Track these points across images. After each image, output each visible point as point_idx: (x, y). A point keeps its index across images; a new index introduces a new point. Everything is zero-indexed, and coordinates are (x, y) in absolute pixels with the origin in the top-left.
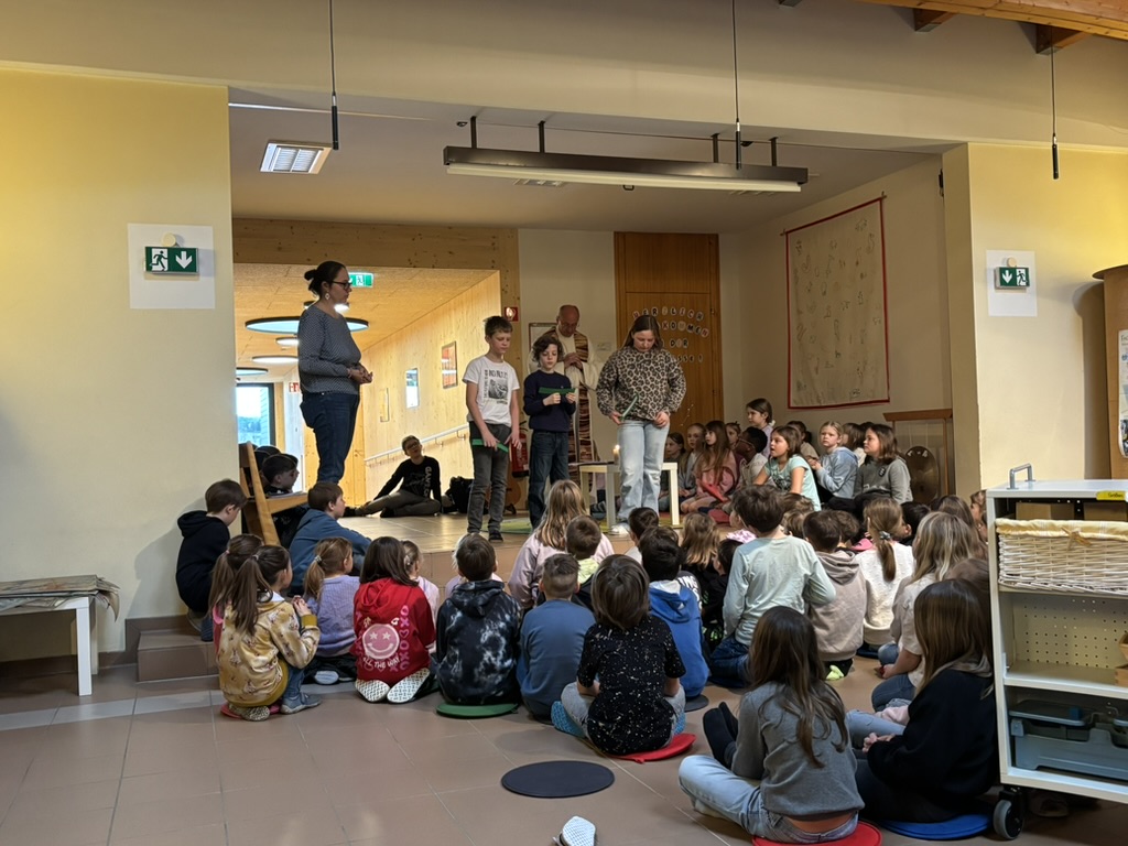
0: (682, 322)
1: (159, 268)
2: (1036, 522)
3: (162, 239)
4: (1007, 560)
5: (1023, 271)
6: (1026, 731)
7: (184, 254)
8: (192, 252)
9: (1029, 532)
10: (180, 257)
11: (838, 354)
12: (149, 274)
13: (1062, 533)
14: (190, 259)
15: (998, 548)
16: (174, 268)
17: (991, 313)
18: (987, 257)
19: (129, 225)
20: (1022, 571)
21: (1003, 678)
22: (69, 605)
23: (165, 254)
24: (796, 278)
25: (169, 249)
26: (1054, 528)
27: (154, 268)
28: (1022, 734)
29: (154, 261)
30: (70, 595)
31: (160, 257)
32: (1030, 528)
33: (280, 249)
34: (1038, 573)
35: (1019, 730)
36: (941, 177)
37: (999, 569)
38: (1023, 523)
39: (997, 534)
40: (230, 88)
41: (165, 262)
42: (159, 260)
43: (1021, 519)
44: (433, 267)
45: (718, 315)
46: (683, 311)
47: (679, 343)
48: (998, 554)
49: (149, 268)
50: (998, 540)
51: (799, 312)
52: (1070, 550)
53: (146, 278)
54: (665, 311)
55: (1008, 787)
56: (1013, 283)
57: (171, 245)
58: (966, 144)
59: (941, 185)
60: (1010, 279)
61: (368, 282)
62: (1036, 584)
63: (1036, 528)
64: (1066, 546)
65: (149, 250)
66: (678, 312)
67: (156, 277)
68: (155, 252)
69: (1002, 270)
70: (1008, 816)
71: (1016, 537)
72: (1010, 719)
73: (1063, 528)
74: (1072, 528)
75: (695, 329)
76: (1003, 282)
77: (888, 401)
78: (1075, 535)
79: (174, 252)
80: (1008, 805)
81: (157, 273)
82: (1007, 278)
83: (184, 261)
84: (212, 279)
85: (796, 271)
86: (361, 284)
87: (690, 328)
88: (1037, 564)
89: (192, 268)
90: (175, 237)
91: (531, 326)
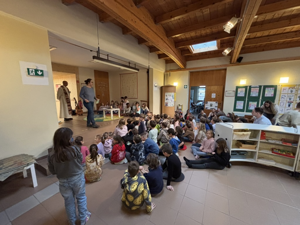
1: (32, 74)
3: (32, 66)
7: (39, 71)
8: (42, 71)
10: (38, 72)
11: (129, 92)
12: (29, 75)
14: (42, 73)
16: (37, 74)
17: (154, 90)
18: (154, 84)
19: (20, 61)
22: (28, 168)
23: (34, 70)
24: (122, 81)
25: (35, 70)
27: (31, 74)
29: (30, 72)
30: (28, 165)
31: (32, 71)
40: (48, 31)
41: (34, 73)
45: (109, 84)
49: (29, 74)
51: (122, 85)
53: (27, 76)
54: (102, 83)
57: (35, 68)
58: (153, 69)
65: (28, 69)
67: (31, 76)
68: (30, 70)
75: (106, 86)
76: (155, 87)
77: (137, 98)
83: (40, 73)
84: (47, 78)
85: (122, 80)
89: (42, 75)
90: (36, 66)
91: (81, 84)
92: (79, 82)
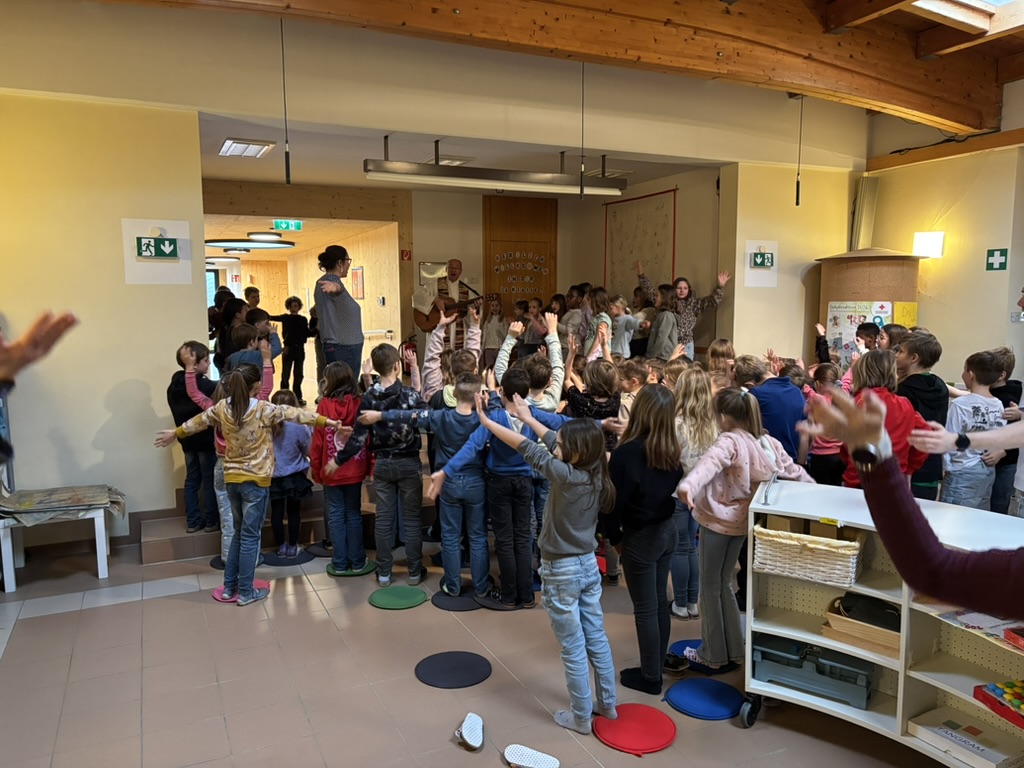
0: (530, 263)
1: (148, 253)
2: (780, 533)
3: (150, 232)
4: (759, 555)
5: (770, 256)
6: (763, 658)
7: (167, 243)
8: (173, 242)
9: (775, 539)
10: (164, 245)
12: (140, 258)
13: (796, 543)
14: (172, 247)
15: (754, 545)
16: (160, 253)
17: (746, 285)
18: (746, 245)
19: (123, 220)
20: (769, 562)
21: (751, 624)
22: (89, 515)
23: (152, 243)
25: (155, 239)
26: (791, 538)
27: (144, 254)
28: (760, 659)
29: (144, 248)
30: (90, 508)
31: (148, 245)
32: (776, 536)
34: (779, 564)
35: (759, 658)
36: (718, 182)
37: (754, 559)
38: (772, 532)
39: (754, 537)
40: (200, 113)
41: (152, 249)
42: (148, 247)
43: (770, 529)
44: (348, 219)
45: (555, 259)
46: (530, 256)
47: (527, 279)
48: (754, 549)
49: (140, 254)
50: (754, 540)
52: (801, 553)
53: (138, 261)
54: (518, 255)
55: (749, 694)
56: (762, 264)
57: (156, 235)
58: (737, 163)
59: (718, 187)
60: (760, 261)
61: (298, 226)
62: (777, 571)
63: (780, 537)
64: (798, 550)
65: (139, 240)
66: (527, 255)
67: (146, 260)
68: (144, 241)
69: (756, 255)
70: (749, 713)
71: (766, 541)
72: (753, 650)
73: (798, 539)
74: (803, 540)
75: (538, 268)
76: (756, 263)
78: (805, 545)
79: (159, 242)
80: (750, 706)
81: (146, 257)
82: (759, 260)
83: (167, 249)
84: (189, 262)
85: (612, 234)
87: (535, 268)
88: (778, 559)
89: (174, 254)
90: (160, 229)
91: (420, 262)
92: (410, 259)
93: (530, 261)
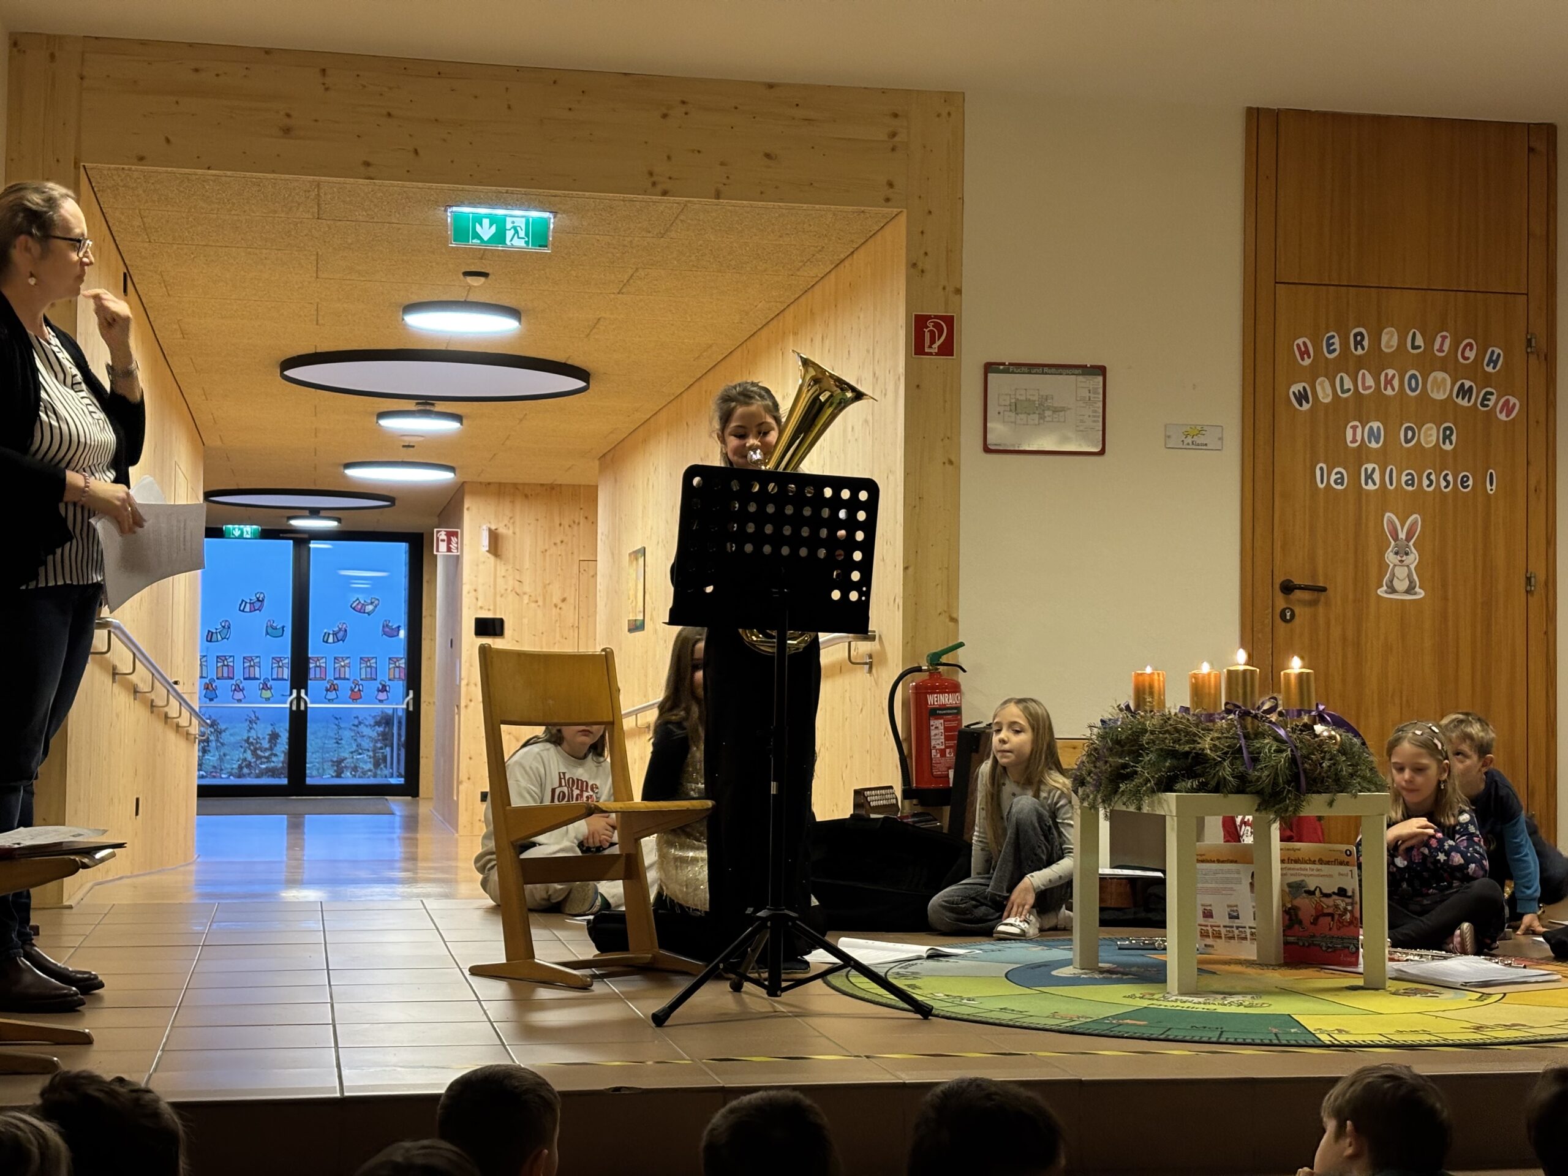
0: (1440, 375)
33: (287, 131)
44: (718, 196)
45: (1548, 356)
46: (1443, 344)
47: (1430, 436)
54: (1389, 340)
61: (539, 236)
66: (1428, 342)
75: (1476, 397)
86: (519, 243)
87: (1464, 392)
91: (990, 368)
93: (1445, 365)
